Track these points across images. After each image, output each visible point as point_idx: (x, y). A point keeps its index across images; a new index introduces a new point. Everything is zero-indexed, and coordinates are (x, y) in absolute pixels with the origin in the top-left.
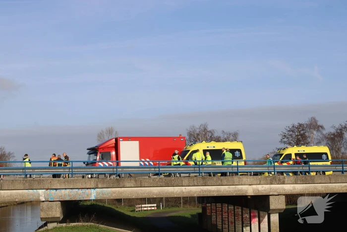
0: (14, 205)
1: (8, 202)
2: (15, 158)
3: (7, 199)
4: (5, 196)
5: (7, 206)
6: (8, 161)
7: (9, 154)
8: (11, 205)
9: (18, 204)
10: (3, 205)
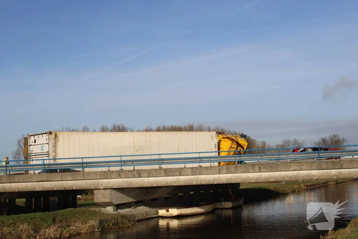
0: (351, 181)
1: (346, 179)
2: (348, 143)
3: (347, 176)
4: (346, 173)
5: (345, 182)
6: (342, 145)
7: (343, 140)
8: (348, 181)
9: (354, 180)
10: (341, 181)
